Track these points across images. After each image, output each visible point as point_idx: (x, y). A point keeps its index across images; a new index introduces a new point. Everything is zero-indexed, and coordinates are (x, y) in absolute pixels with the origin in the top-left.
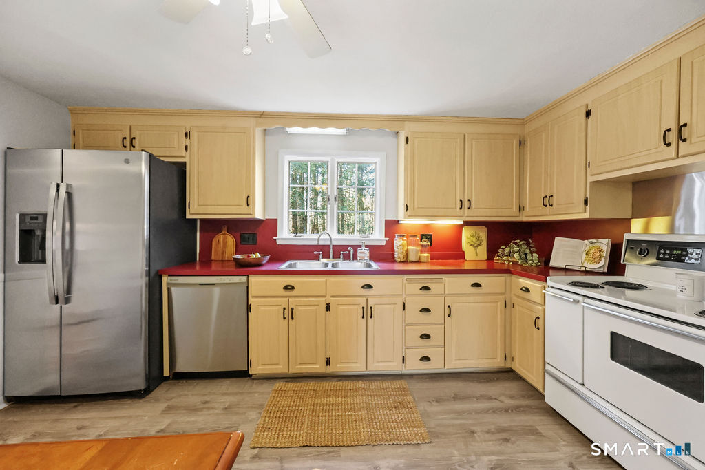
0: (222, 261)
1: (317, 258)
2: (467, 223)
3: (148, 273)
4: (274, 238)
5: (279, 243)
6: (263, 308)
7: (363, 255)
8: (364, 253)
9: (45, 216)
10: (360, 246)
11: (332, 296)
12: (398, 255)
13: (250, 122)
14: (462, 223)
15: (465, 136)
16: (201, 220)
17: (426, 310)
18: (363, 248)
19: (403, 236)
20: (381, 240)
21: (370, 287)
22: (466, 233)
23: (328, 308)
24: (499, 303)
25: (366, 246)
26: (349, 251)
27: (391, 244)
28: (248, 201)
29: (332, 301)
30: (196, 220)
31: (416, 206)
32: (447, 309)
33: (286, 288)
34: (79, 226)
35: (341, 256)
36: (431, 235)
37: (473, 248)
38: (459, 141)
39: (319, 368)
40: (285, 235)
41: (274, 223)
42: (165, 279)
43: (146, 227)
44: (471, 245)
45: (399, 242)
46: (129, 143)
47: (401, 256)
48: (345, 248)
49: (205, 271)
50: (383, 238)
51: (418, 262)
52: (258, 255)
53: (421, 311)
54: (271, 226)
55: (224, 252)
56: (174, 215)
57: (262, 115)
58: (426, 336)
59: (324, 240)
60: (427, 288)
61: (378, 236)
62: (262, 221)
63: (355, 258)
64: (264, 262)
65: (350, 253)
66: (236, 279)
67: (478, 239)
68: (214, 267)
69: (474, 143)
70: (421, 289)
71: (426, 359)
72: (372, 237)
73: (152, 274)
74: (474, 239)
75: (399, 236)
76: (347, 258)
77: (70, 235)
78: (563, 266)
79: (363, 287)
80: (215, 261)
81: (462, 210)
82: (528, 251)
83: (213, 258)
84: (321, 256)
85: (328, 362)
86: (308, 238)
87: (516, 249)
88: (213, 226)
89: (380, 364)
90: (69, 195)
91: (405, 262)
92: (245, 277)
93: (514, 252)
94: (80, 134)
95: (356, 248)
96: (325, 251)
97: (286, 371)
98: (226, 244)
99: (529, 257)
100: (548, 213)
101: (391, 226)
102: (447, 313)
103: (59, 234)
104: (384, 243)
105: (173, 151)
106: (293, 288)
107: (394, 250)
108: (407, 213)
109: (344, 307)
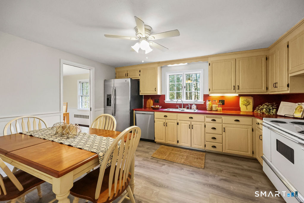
0: (149, 108)
1: (178, 108)
2: (240, 96)
3: (130, 110)
4: (164, 101)
6: (158, 122)
8: (194, 107)
9: (111, 95)
11: (179, 120)
13: (156, 65)
14: (238, 95)
15: (236, 59)
16: (144, 95)
17: (214, 128)
18: (194, 105)
19: (210, 101)
20: (202, 102)
21: (192, 118)
22: (241, 100)
23: (178, 124)
24: (249, 129)
25: (195, 104)
26: (189, 106)
27: (205, 103)
28: (156, 89)
29: (179, 122)
30: (143, 95)
31: (213, 89)
32: (223, 129)
33: (165, 116)
34: (117, 97)
35: (186, 107)
36: (224, 100)
37: (245, 106)
38: (233, 62)
39: (175, 143)
40: (168, 100)
41: (164, 96)
42: (134, 111)
43: (130, 97)
44: (244, 105)
45: (208, 103)
46: (127, 75)
47: (209, 108)
48: (187, 104)
49: (145, 110)
50: (203, 101)
51: (217, 111)
52: (158, 106)
53: (212, 128)
54: (163, 97)
55: (150, 105)
56: (137, 94)
57: (159, 63)
58: (214, 138)
59: (179, 101)
60: (214, 120)
61: (201, 101)
62: (161, 95)
63: (191, 108)
64: (160, 108)
66: (151, 113)
67: (248, 102)
68: (147, 109)
69: (240, 62)
70: (212, 120)
71: (214, 147)
72: (199, 101)
74: (246, 102)
75: (208, 101)
76: (188, 108)
77: (115, 99)
78: (283, 115)
79: (190, 118)
80: (148, 108)
81: (235, 90)
82: (271, 108)
83: (147, 107)
84: (179, 107)
85: (178, 142)
86: (175, 101)
87: (265, 107)
88: (147, 97)
89: (196, 146)
90: (115, 90)
91: (211, 110)
92: (153, 112)
93: (264, 108)
94: (117, 74)
95: (191, 105)
96: (180, 106)
97: (165, 142)
98: (151, 102)
99: (271, 111)
100: (276, 91)
101: (206, 97)
102: (223, 131)
103: (113, 99)
104: (203, 103)
105: (136, 76)
106: (167, 116)
107: (206, 106)
108: (210, 92)
109: (183, 124)
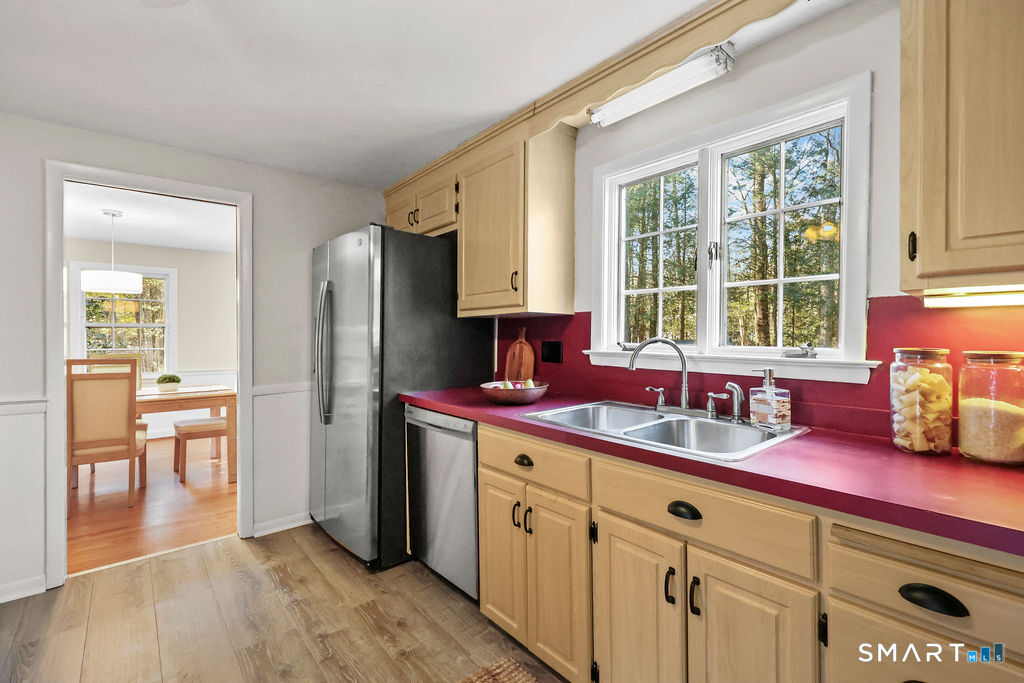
1: (652, 403)
4: (585, 352)
5: (594, 361)
6: (491, 491)
7: (762, 409)
8: (771, 402)
10: (758, 382)
11: (605, 510)
12: (907, 425)
18: (770, 387)
19: (927, 356)
20: (854, 366)
21: (694, 514)
23: (594, 533)
25: (780, 383)
26: (731, 393)
27: (880, 377)
28: (517, 281)
29: (601, 519)
33: (520, 459)
34: (337, 330)
35: (710, 404)
40: (608, 347)
41: (585, 319)
42: (407, 408)
45: (907, 380)
50: (862, 359)
61: (843, 356)
62: (570, 317)
65: (731, 399)
66: (461, 425)
70: (901, 590)
73: (386, 400)
75: (909, 357)
77: (330, 341)
79: (673, 509)
84: (661, 399)
90: (330, 293)
95: (749, 383)
98: (523, 358)
104: (864, 378)
106: (530, 464)
107: (888, 405)
108: (918, 266)
109: (628, 549)
